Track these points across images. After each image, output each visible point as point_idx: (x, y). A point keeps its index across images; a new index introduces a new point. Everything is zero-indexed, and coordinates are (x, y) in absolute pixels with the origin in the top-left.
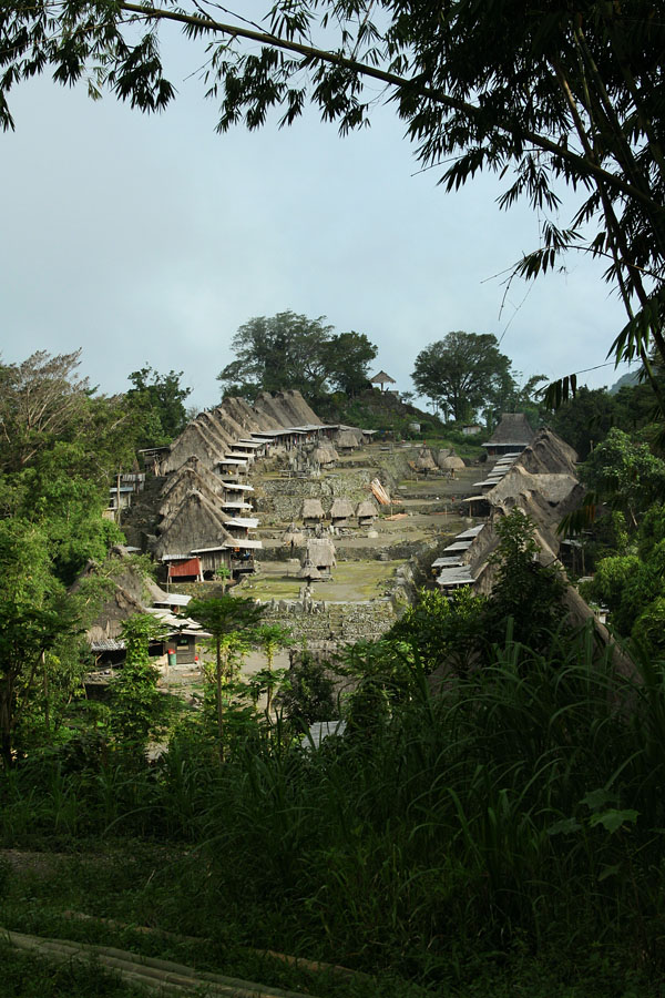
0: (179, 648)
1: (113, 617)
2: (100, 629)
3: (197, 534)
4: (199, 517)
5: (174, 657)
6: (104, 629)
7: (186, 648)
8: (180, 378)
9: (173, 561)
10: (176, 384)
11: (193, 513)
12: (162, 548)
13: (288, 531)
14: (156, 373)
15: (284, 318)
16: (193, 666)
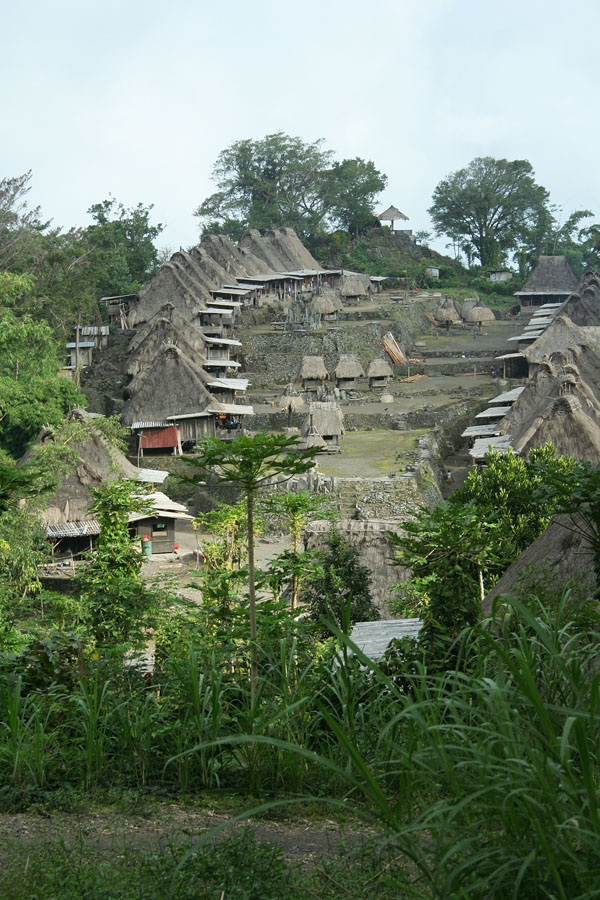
0: (155, 534)
1: (73, 495)
2: (58, 510)
3: (174, 397)
4: (177, 376)
5: (149, 544)
6: (63, 510)
7: (164, 533)
8: (150, 212)
9: (146, 430)
10: (145, 219)
11: (168, 371)
12: (131, 413)
13: (285, 394)
14: (121, 206)
15: (275, 141)
16: (172, 556)
